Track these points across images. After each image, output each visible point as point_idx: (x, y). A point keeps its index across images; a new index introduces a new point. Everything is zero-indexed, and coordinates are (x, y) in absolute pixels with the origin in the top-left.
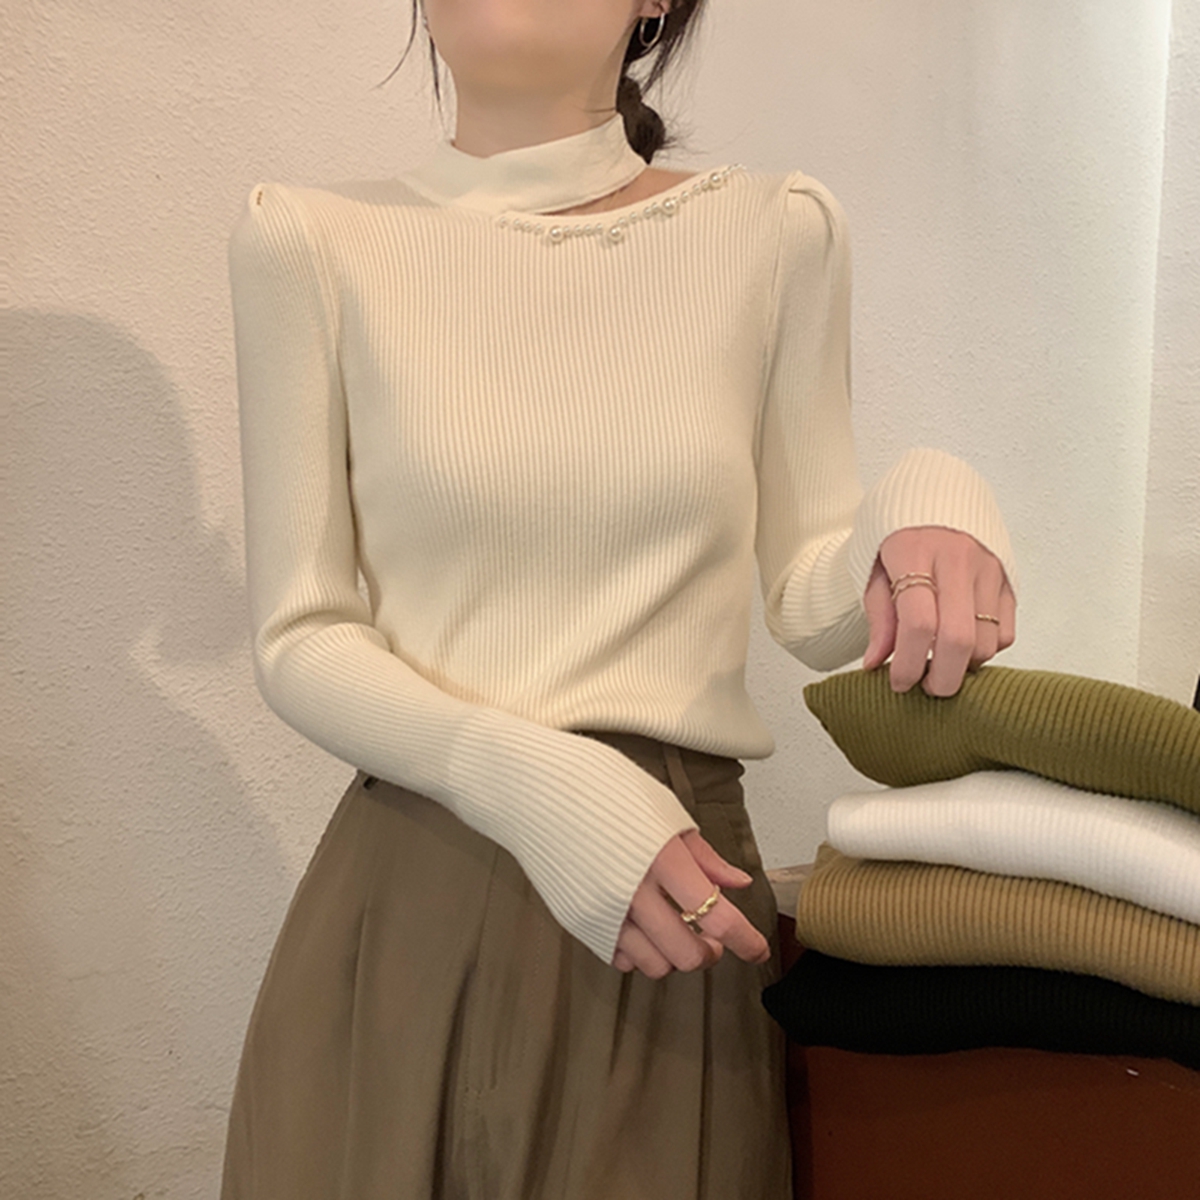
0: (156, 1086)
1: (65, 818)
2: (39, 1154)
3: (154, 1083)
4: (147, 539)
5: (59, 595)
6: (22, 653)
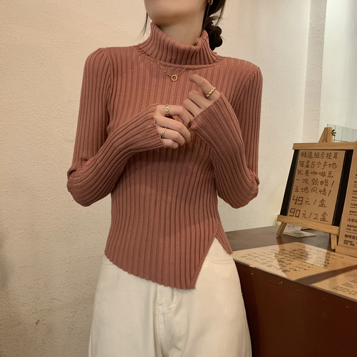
0: (42, 294)
1: (19, 228)
5: (16, 173)
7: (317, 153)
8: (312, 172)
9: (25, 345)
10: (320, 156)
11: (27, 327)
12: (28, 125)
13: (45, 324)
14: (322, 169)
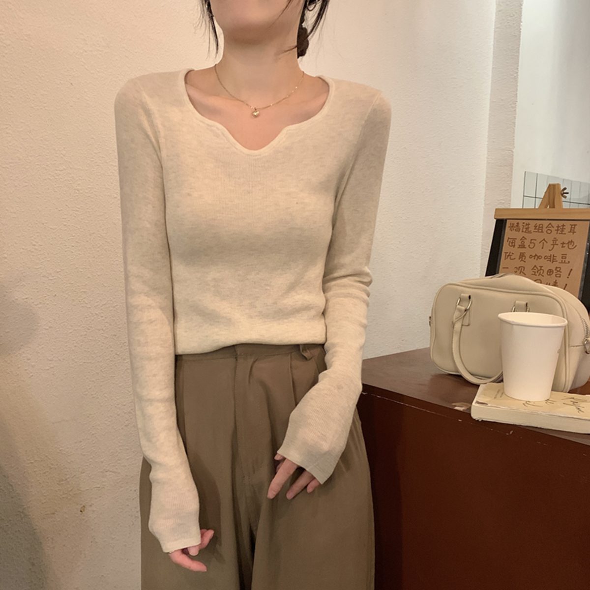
0: (88, 464)
1: (49, 358)
2: (43, 492)
3: (87, 463)
4: (77, 242)
5: (41, 266)
6: (27, 290)
7: (540, 225)
8: (531, 255)
9: (64, 545)
10: (545, 230)
11: (67, 518)
12: (58, 187)
13: (94, 511)
14: (550, 250)
